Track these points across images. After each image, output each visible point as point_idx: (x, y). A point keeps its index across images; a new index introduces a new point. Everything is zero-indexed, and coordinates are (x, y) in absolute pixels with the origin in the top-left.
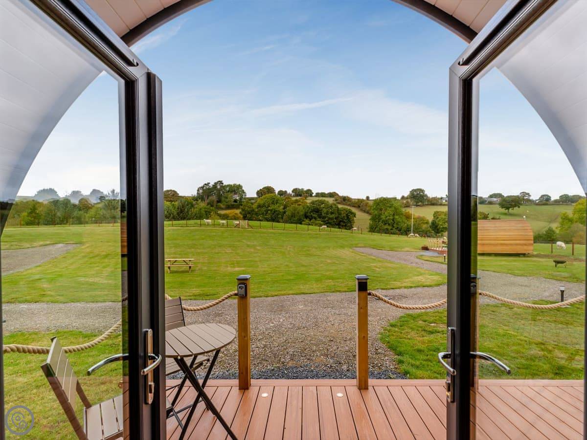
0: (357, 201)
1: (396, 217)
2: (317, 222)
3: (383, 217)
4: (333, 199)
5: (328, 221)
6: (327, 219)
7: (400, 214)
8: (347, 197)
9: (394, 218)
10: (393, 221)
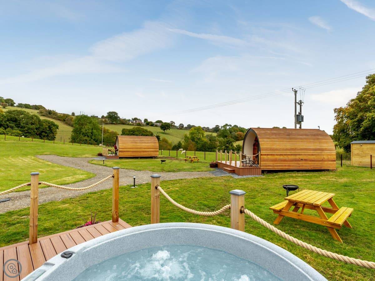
0: (62, 115)
1: (94, 131)
2: (14, 131)
3: (83, 130)
4: (38, 111)
5: (27, 130)
6: (26, 129)
7: (97, 129)
8: (53, 111)
9: (92, 132)
10: (92, 133)
